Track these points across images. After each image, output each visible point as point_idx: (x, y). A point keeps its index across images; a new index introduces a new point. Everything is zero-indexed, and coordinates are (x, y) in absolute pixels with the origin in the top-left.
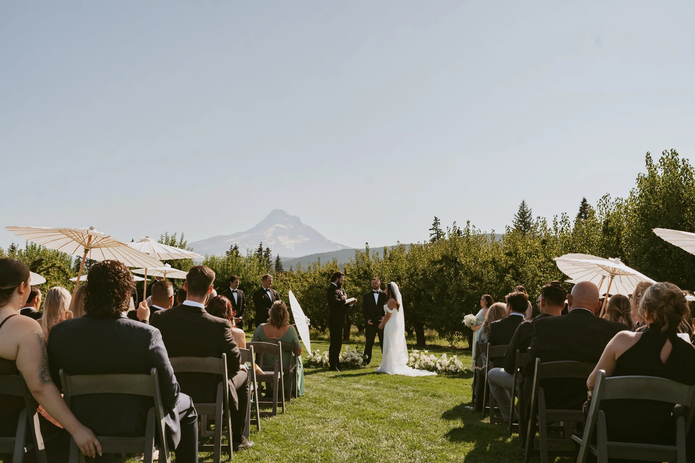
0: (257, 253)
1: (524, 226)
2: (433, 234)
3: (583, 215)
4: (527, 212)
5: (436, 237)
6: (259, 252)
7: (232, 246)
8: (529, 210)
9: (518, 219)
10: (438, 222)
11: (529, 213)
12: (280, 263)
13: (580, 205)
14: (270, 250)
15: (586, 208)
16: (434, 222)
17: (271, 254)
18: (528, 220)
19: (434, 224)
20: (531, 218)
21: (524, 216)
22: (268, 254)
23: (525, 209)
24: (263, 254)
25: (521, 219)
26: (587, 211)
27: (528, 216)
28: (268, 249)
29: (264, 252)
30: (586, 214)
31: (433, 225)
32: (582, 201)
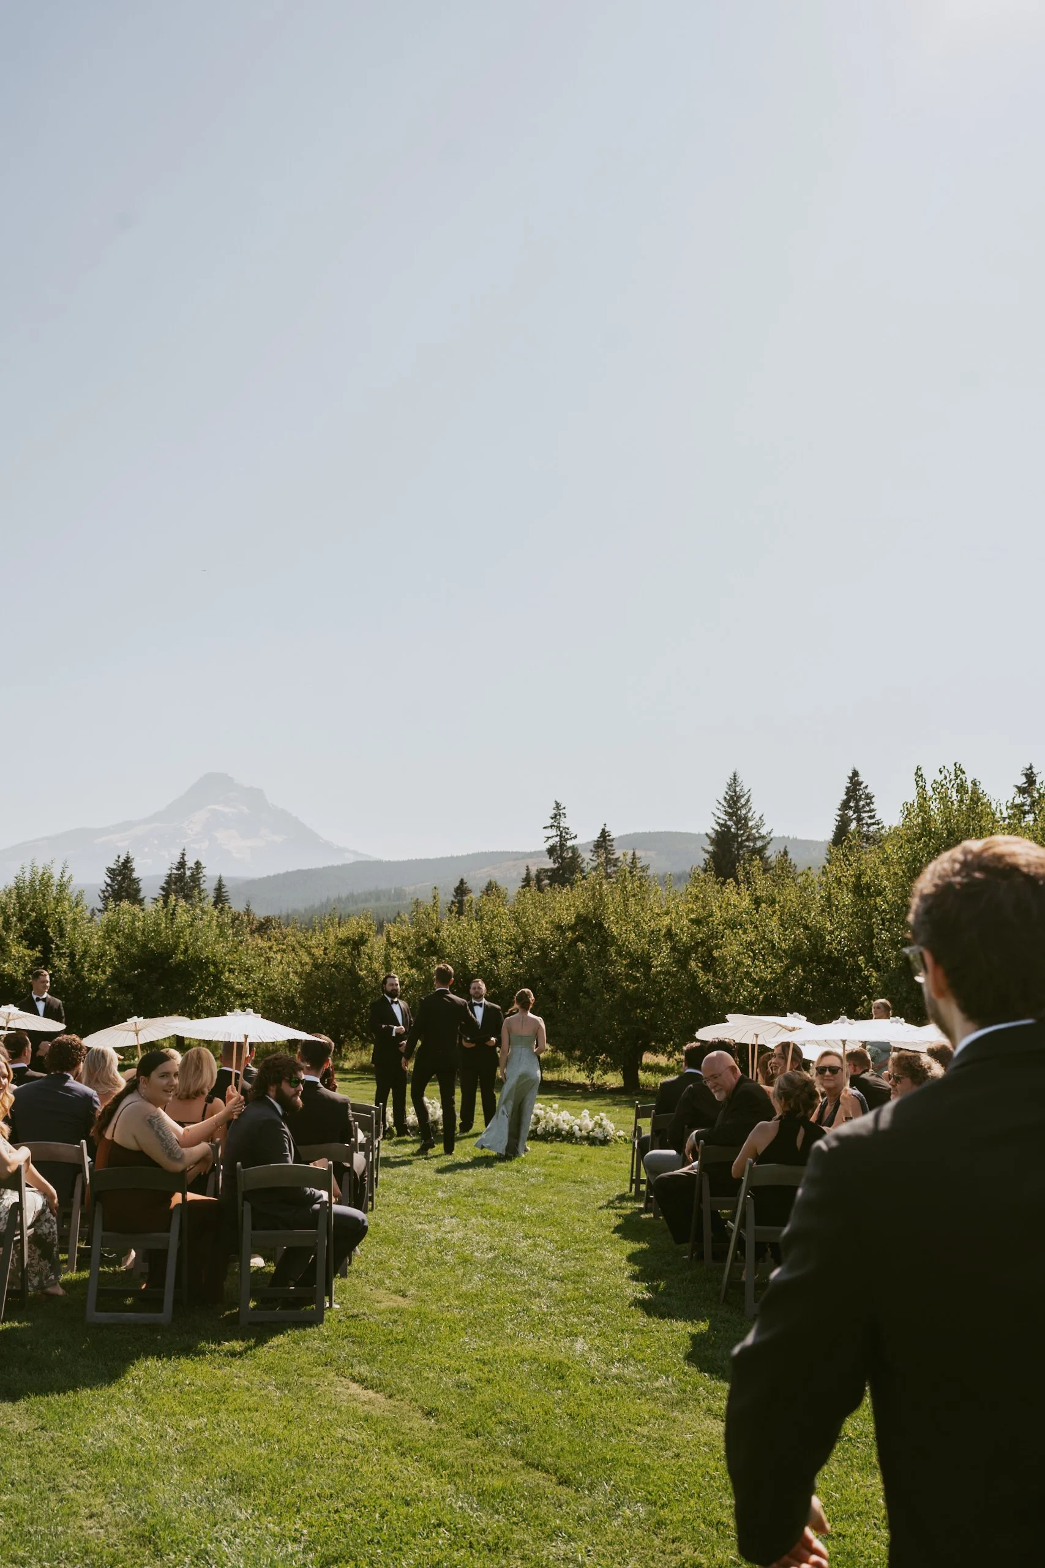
0: (175, 871)
1: (737, 823)
2: (552, 837)
3: (852, 804)
4: (743, 796)
5: (557, 843)
6: (178, 869)
7: (119, 857)
8: (746, 792)
9: (723, 809)
10: (561, 812)
11: (746, 797)
12: (224, 894)
13: (846, 783)
14: (203, 865)
15: (859, 790)
16: (555, 811)
17: (204, 873)
18: (744, 812)
19: (554, 817)
20: (750, 809)
21: (735, 803)
22: (198, 874)
23: (738, 789)
24: (188, 873)
25: (730, 810)
26: (860, 796)
27: (744, 803)
28: (198, 863)
29: (189, 869)
30: (857, 802)
31: (552, 818)
32: (851, 775)
